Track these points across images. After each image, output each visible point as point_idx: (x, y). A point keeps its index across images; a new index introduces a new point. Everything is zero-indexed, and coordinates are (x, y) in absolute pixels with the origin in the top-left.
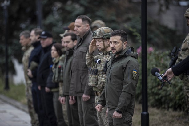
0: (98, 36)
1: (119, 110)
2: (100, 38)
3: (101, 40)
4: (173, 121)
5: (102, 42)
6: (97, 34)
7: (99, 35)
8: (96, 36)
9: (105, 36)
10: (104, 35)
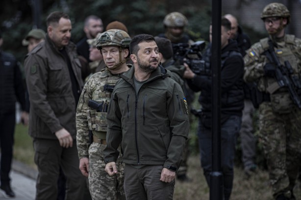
0: (113, 42)
1: (173, 166)
2: (118, 45)
3: (116, 48)
4: (262, 188)
5: (118, 53)
6: (112, 39)
7: (115, 41)
8: (110, 42)
9: (125, 42)
10: (123, 40)
